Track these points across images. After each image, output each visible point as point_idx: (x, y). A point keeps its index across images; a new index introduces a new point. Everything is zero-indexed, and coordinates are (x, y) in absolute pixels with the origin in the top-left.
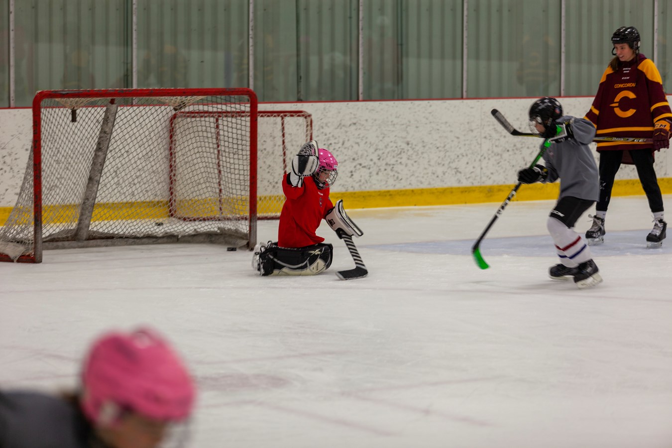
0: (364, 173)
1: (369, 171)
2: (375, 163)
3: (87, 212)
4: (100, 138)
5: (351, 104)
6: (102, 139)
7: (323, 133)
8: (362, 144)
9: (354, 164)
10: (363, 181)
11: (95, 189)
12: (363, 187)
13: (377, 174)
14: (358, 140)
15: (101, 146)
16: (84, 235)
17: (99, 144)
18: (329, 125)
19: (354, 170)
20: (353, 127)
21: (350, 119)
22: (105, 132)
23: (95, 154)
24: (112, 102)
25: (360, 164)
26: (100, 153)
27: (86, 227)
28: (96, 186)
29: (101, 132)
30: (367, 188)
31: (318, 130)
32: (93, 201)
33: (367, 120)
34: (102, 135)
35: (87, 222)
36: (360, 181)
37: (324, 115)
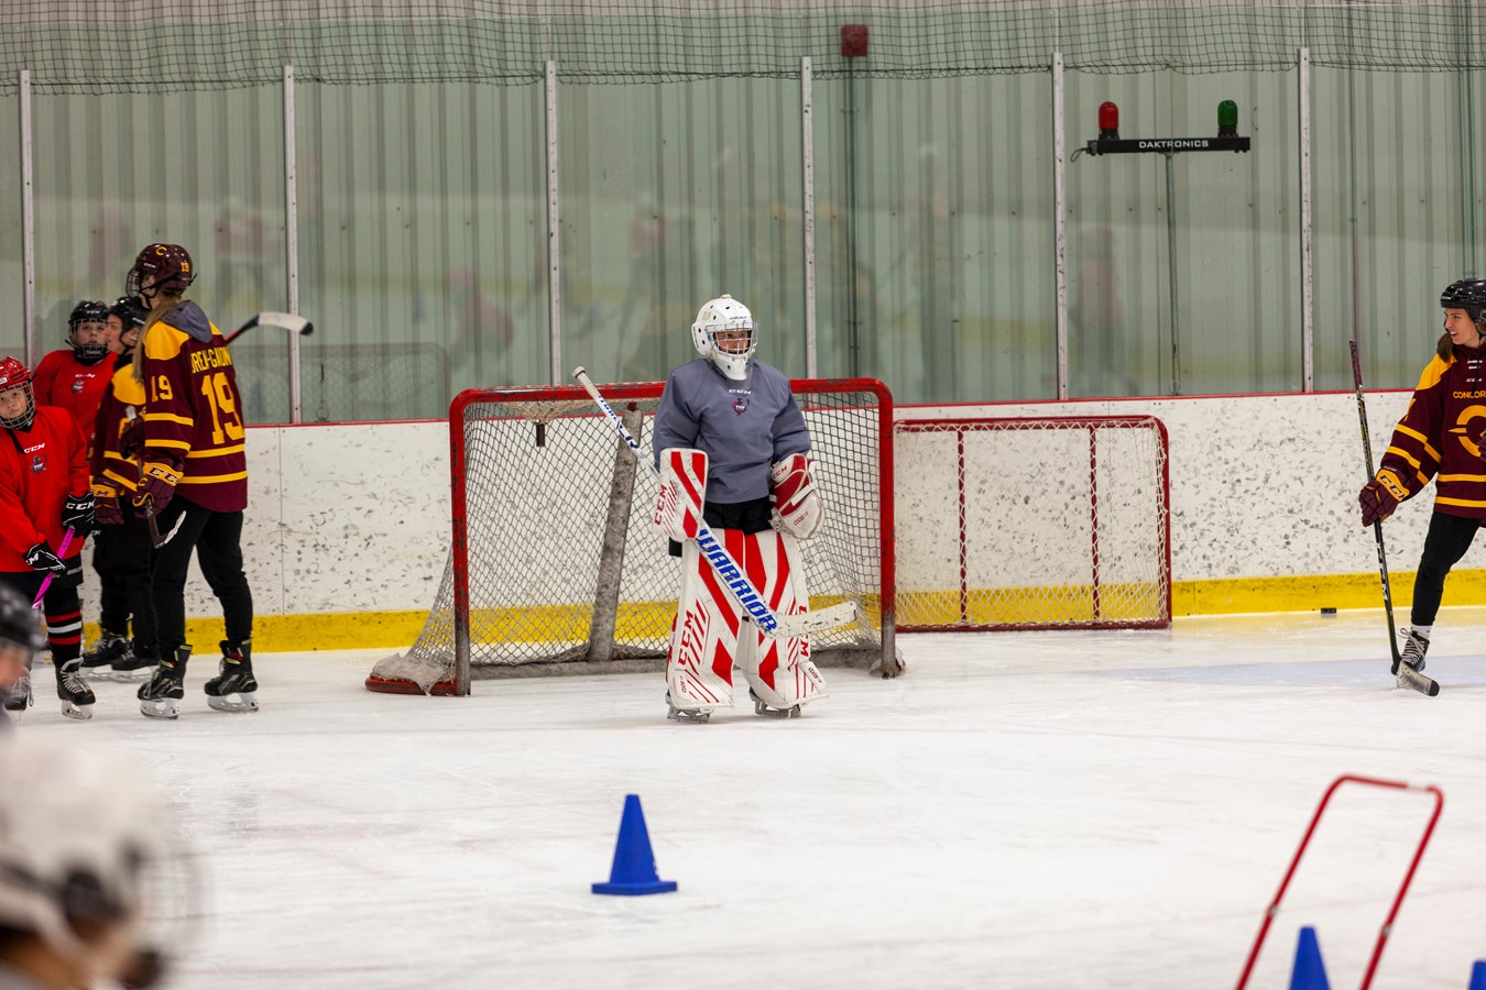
0: (1317, 539)
1: (1326, 535)
2: (1339, 519)
3: (608, 610)
4: (617, 474)
5: (1283, 400)
6: (622, 475)
7: (1220, 458)
8: (1309, 480)
9: (1293, 521)
10: (1313, 554)
11: (617, 566)
12: (1313, 568)
13: (1346, 541)
14: (1301, 473)
15: (622, 489)
16: (604, 649)
17: (616, 484)
18: (1233, 443)
19: (1291, 532)
20: (1289, 447)
21: (1282, 430)
22: (626, 463)
23: (611, 504)
24: (632, 407)
25: (1306, 522)
26: (621, 502)
27: (608, 635)
28: (619, 560)
29: (617, 464)
30: (1323, 569)
31: (1211, 452)
32: (616, 589)
33: (1319, 433)
34: (621, 468)
35: (609, 627)
36: (1307, 555)
37: (1223, 424)
